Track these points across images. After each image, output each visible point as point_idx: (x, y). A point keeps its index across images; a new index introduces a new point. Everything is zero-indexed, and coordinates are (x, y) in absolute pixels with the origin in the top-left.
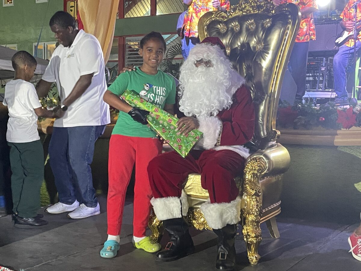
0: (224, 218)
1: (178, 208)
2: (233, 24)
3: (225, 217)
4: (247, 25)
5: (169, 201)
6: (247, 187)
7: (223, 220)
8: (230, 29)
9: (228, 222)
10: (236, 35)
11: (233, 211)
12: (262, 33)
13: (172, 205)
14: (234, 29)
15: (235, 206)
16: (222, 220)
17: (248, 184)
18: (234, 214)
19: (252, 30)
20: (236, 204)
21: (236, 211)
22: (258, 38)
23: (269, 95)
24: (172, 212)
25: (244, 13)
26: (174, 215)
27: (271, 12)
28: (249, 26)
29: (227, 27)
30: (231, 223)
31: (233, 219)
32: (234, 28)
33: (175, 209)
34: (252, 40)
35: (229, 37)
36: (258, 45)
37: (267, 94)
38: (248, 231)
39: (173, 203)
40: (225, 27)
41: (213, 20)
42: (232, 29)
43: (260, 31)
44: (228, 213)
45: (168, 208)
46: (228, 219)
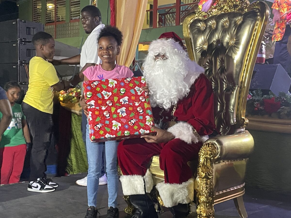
0: (174, 198)
1: (141, 186)
2: (210, 22)
3: (176, 196)
4: (222, 23)
5: (134, 178)
6: (199, 170)
7: (174, 199)
8: (208, 26)
9: (179, 202)
10: (213, 32)
11: (184, 192)
12: (234, 29)
13: (136, 182)
14: (212, 27)
15: (186, 187)
16: (172, 200)
17: (201, 167)
18: (185, 194)
19: (226, 27)
20: (187, 185)
21: (187, 191)
22: (231, 33)
23: (239, 86)
24: (136, 189)
25: (222, 12)
26: (137, 192)
27: (244, 11)
28: (224, 24)
29: (206, 25)
30: (183, 203)
31: (184, 199)
32: (212, 25)
33: (139, 186)
34: (225, 36)
35: (206, 34)
36: (231, 40)
37: (238, 85)
38: (201, 210)
39: (137, 180)
40: (205, 25)
41: (196, 19)
42: (210, 27)
43: (232, 28)
44: (179, 193)
45: (132, 185)
46: (179, 199)
